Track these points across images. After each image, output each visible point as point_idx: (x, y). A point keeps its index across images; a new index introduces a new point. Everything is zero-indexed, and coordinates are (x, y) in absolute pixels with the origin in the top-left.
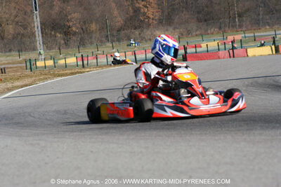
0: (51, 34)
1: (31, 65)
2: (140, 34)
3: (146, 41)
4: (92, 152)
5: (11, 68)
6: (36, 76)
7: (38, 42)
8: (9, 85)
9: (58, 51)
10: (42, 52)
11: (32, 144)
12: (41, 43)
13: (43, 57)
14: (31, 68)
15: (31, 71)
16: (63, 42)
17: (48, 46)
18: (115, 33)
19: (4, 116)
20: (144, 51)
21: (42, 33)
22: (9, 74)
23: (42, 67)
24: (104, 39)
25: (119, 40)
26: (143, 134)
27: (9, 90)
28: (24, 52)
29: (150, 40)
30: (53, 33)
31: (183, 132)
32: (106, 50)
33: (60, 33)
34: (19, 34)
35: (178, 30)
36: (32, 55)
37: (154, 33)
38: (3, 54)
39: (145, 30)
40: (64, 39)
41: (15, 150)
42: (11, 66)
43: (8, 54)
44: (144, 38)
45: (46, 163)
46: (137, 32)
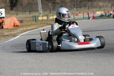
0: (46, 3)
1: (35, 19)
2: (91, 4)
3: (94, 8)
4: (66, 63)
5: (25, 20)
6: (38, 25)
7: (39, 8)
8: (25, 29)
9: (49, 12)
10: (41, 12)
11: (36, 59)
12: (41, 8)
13: (42, 15)
14: (36, 21)
15: (36, 22)
16: (52, 7)
17: (44, 10)
18: (78, 3)
19: (22, 44)
20: (93, 13)
21: (42, 3)
22: (25, 23)
23: (41, 20)
24: (73, 6)
25: (80, 7)
26: (92, 55)
27: (25, 31)
28: (32, 13)
29: (96, 7)
30: (47, 3)
31: (112, 54)
32: (74, 12)
33: (51, 3)
34: (30, 3)
35: (110, 2)
36: (36, 14)
37: (99, 4)
38: (22, 13)
39: (94, 2)
40: (53, 6)
41: (27, 61)
42: (26, 19)
43: (24, 13)
44: (93, 6)
45: (43, 69)
46: (90, 3)
